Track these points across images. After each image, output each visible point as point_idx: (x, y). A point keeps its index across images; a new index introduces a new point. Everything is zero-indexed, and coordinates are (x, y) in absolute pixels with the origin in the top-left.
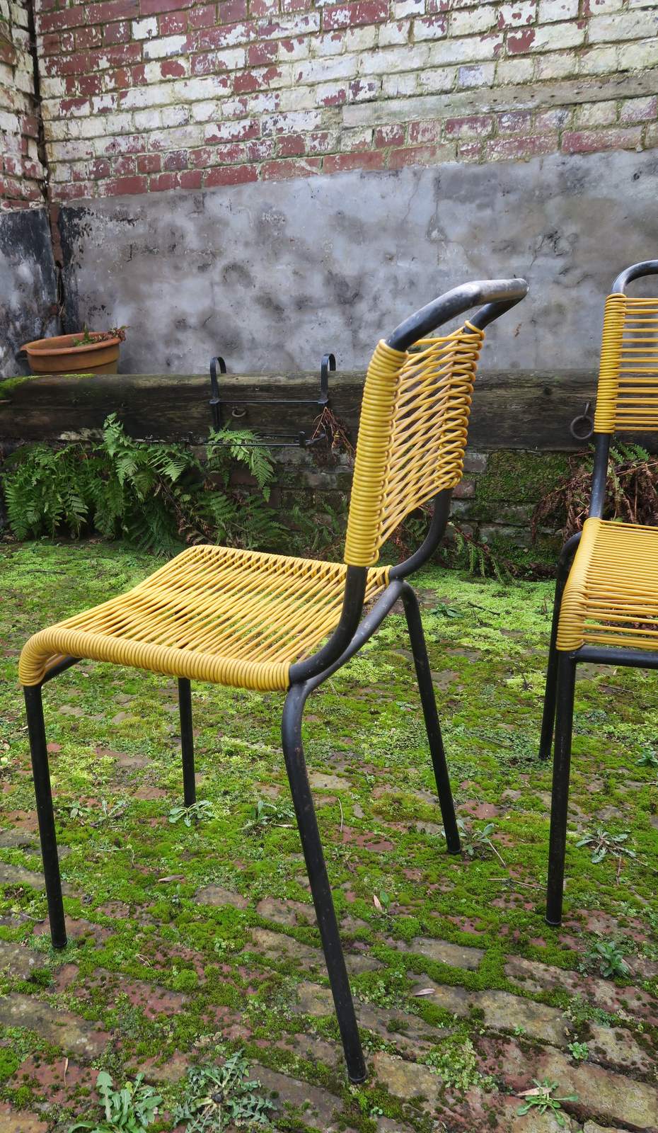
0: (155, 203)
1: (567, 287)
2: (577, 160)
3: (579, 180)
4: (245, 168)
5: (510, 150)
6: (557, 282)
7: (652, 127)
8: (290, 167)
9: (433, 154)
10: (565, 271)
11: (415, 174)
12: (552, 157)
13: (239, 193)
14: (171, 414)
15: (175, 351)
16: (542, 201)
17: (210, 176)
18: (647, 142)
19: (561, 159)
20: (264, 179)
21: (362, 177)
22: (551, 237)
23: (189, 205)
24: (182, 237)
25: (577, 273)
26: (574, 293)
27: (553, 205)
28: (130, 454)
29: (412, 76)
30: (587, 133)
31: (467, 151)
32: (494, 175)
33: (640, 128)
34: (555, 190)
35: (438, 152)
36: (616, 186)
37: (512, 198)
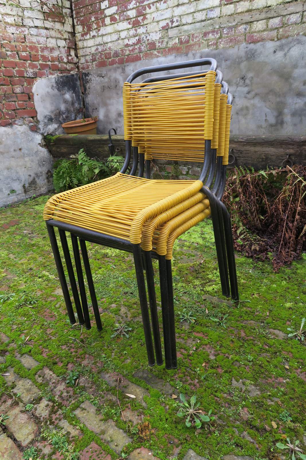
0: (110, 70)
1: (249, 99)
2: (252, 46)
3: (253, 54)
4: (137, 55)
5: (227, 43)
6: (246, 97)
7: (281, 30)
8: (152, 54)
9: (200, 46)
10: (248, 93)
11: (193, 55)
12: (243, 45)
13: (136, 65)
15: (119, 125)
16: (239, 63)
17: (127, 59)
18: (279, 36)
19: (246, 46)
20: (144, 59)
21: (175, 57)
22: (243, 78)
23: (120, 70)
24: (119, 82)
25: (253, 93)
26: (252, 102)
27: (243, 65)
28: (87, 163)
29: (191, 15)
30: (255, 34)
31: (211, 44)
32: (221, 54)
33: (276, 31)
34: (244, 59)
35: (201, 45)
36: (267, 56)
37: (228, 63)
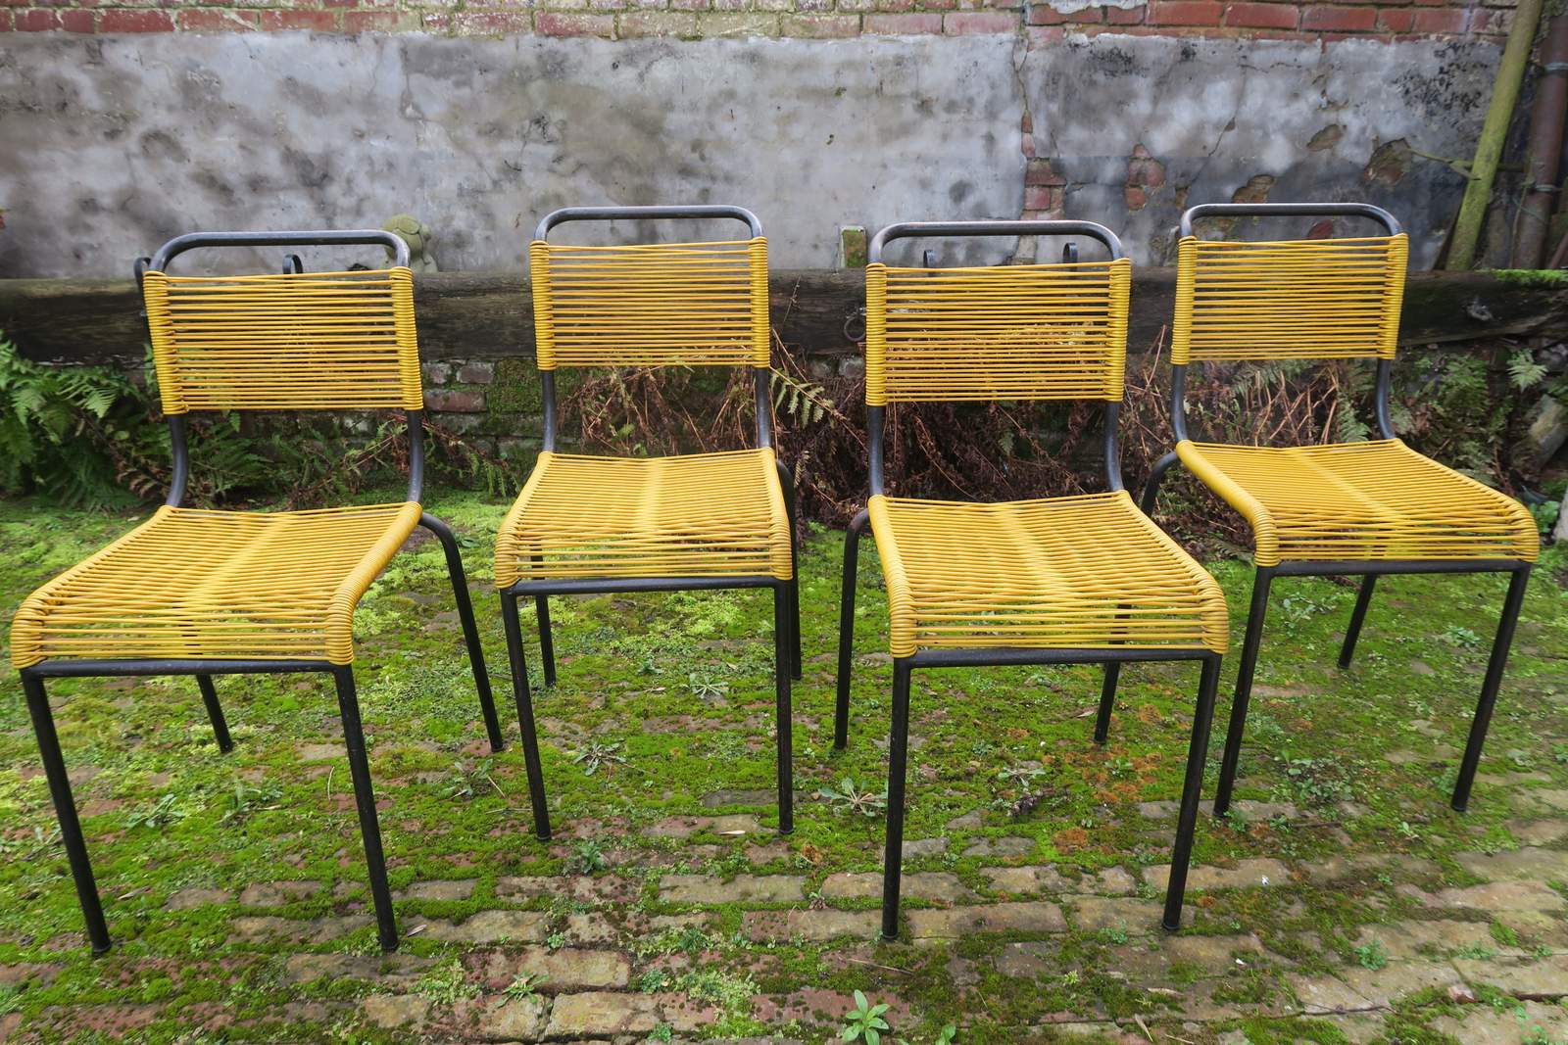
0: (27, 47)
1: (563, 176)
2: (552, 43)
3: (559, 64)
4: (155, 13)
5: (482, 25)
6: (552, 171)
7: (624, 17)
8: (217, 18)
9: (395, 21)
10: (559, 159)
11: (376, 41)
12: (527, 37)
13: (151, 45)
14: (87, 329)
15: (86, 239)
16: (524, 83)
17: (106, 19)
18: (620, 31)
19: (537, 41)
20: (184, 30)
21: (312, 39)
22: (538, 122)
23: (79, 53)
24: (76, 93)
25: (570, 162)
26: (571, 182)
27: (536, 87)
28: (31, 382)
30: (559, 16)
31: (433, 21)
32: (467, 51)
33: (612, 17)
34: (536, 73)
35: (400, 19)
36: (597, 74)
37: (491, 77)
